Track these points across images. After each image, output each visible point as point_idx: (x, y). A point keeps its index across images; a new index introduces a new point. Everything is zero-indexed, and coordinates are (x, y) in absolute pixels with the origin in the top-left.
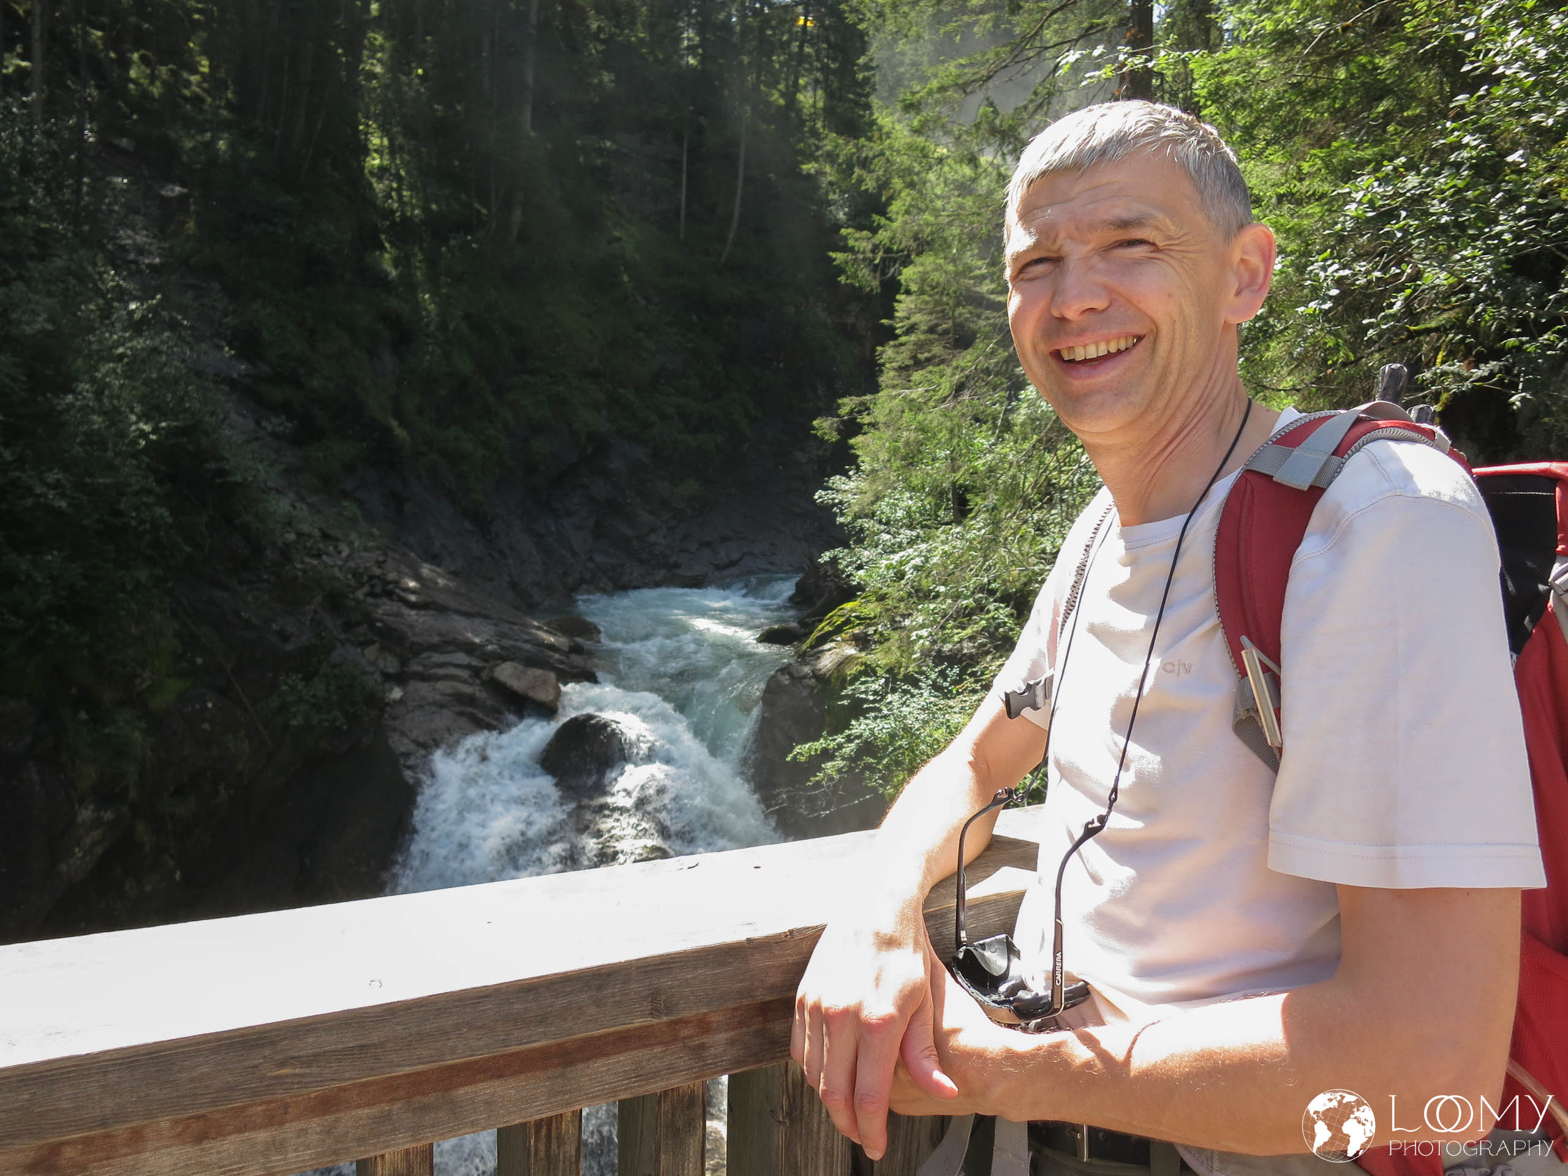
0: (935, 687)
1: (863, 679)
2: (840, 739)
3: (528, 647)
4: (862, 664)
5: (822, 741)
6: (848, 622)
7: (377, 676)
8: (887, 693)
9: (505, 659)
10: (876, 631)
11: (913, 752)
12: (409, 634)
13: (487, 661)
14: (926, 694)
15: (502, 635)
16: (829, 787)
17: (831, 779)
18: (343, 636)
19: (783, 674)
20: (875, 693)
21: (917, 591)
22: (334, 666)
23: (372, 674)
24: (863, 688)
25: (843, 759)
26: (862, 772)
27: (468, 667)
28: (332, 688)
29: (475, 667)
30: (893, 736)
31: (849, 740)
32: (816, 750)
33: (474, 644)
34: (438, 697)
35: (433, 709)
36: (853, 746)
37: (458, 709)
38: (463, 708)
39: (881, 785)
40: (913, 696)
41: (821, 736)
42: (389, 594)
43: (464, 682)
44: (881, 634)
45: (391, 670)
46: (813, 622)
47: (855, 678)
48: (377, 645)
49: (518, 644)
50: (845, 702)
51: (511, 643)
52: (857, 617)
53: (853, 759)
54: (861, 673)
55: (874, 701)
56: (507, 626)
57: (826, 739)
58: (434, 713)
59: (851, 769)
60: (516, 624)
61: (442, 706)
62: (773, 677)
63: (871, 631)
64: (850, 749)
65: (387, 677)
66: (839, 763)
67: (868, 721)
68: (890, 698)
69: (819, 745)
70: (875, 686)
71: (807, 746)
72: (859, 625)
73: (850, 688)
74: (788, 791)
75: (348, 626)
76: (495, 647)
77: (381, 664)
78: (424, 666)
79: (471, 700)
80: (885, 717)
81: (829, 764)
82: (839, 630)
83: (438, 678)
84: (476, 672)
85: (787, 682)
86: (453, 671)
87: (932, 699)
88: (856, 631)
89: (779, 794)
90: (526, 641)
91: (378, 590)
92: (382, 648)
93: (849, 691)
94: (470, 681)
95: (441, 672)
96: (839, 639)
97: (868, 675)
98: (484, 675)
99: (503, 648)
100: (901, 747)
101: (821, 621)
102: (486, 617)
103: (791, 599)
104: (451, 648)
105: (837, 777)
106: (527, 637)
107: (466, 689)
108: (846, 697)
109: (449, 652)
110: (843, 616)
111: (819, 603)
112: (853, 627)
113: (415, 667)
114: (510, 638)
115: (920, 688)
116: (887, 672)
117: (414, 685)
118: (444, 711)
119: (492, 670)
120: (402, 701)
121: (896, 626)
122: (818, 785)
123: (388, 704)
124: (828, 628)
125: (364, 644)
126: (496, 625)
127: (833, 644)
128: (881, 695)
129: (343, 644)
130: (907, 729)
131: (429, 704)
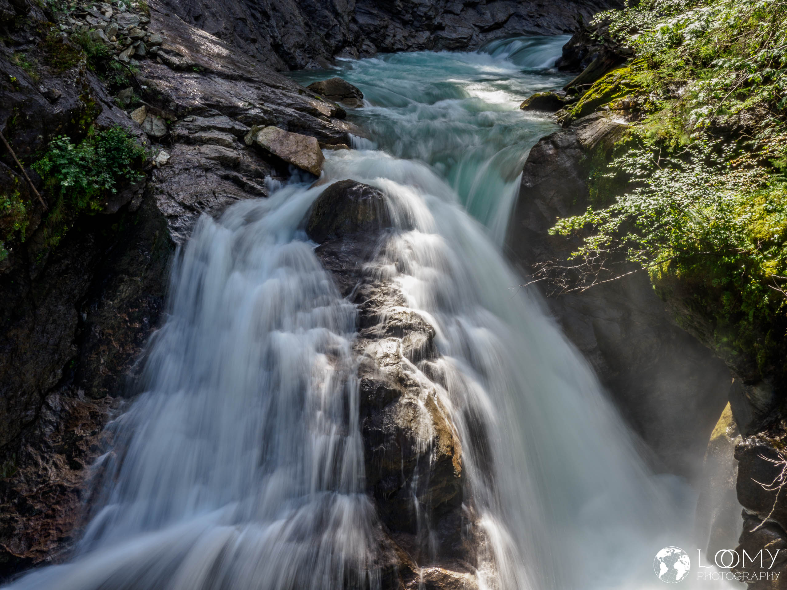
0: (709, 162)
1: (631, 151)
2: (604, 213)
3: (290, 111)
4: (630, 134)
5: (586, 215)
6: (616, 89)
7: (143, 138)
8: (656, 168)
9: (267, 123)
10: (646, 100)
11: (680, 229)
12: (174, 97)
13: (250, 125)
14: (697, 170)
15: (264, 99)
16: (590, 262)
17: (593, 254)
18: (109, 99)
19: (547, 143)
20: (643, 167)
21: (695, 58)
22: (102, 128)
23: (138, 136)
24: (630, 160)
25: (607, 234)
26: (625, 248)
27: (231, 131)
28: (100, 151)
29: (239, 130)
30: (659, 213)
31: (614, 214)
32: (580, 224)
33: (237, 107)
34: (203, 161)
35: (199, 172)
36: (617, 220)
37: (222, 172)
38: (228, 172)
39: (644, 261)
40: (683, 171)
41: (585, 210)
42: (153, 56)
43: (229, 146)
44: (653, 104)
45: (157, 134)
46: (580, 89)
47: (622, 150)
48: (143, 107)
49: (281, 108)
50: (611, 175)
51: (274, 107)
52: (627, 85)
53: (616, 235)
54: (629, 145)
55: (642, 176)
56: (268, 89)
57: (590, 214)
58: (200, 176)
59: (614, 244)
60: (278, 88)
61: (207, 170)
62: (536, 146)
63: (641, 99)
64: (613, 224)
65: (153, 140)
66: (601, 237)
67: (634, 197)
68: (658, 173)
69: (583, 219)
70: (643, 160)
71: (571, 220)
72: (628, 92)
73: (616, 160)
74: (548, 265)
75: (114, 89)
76: (258, 110)
77: (148, 126)
78: (189, 129)
79: (235, 164)
80: (653, 192)
81: (591, 239)
82: (607, 98)
83: (202, 142)
84: (240, 136)
85: (551, 152)
86: (217, 134)
87: (704, 175)
88: (626, 99)
89: (539, 267)
90: (289, 105)
91: (142, 52)
92: (148, 111)
93: (615, 163)
94: (234, 144)
95: (206, 135)
96: (607, 107)
97: (636, 147)
98: (248, 139)
99: (265, 112)
100: (667, 223)
101: (588, 88)
102: (249, 80)
103: (557, 64)
104: (214, 111)
105: (599, 251)
106: (290, 101)
107: (231, 153)
108: (613, 169)
109: (213, 116)
110: (611, 83)
111: (586, 69)
112: (622, 95)
113: (180, 130)
114: (272, 103)
115: (692, 163)
116: (657, 143)
117: (179, 148)
118: (209, 175)
119: (255, 135)
120: (168, 164)
121: (669, 96)
122: (579, 259)
123: (155, 167)
124: (595, 96)
125: (130, 107)
126: (258, 88)
127: (600, 113)
128: (648, 170)
129: (110, 107)
130: (676, 207)
131: (195, 167)
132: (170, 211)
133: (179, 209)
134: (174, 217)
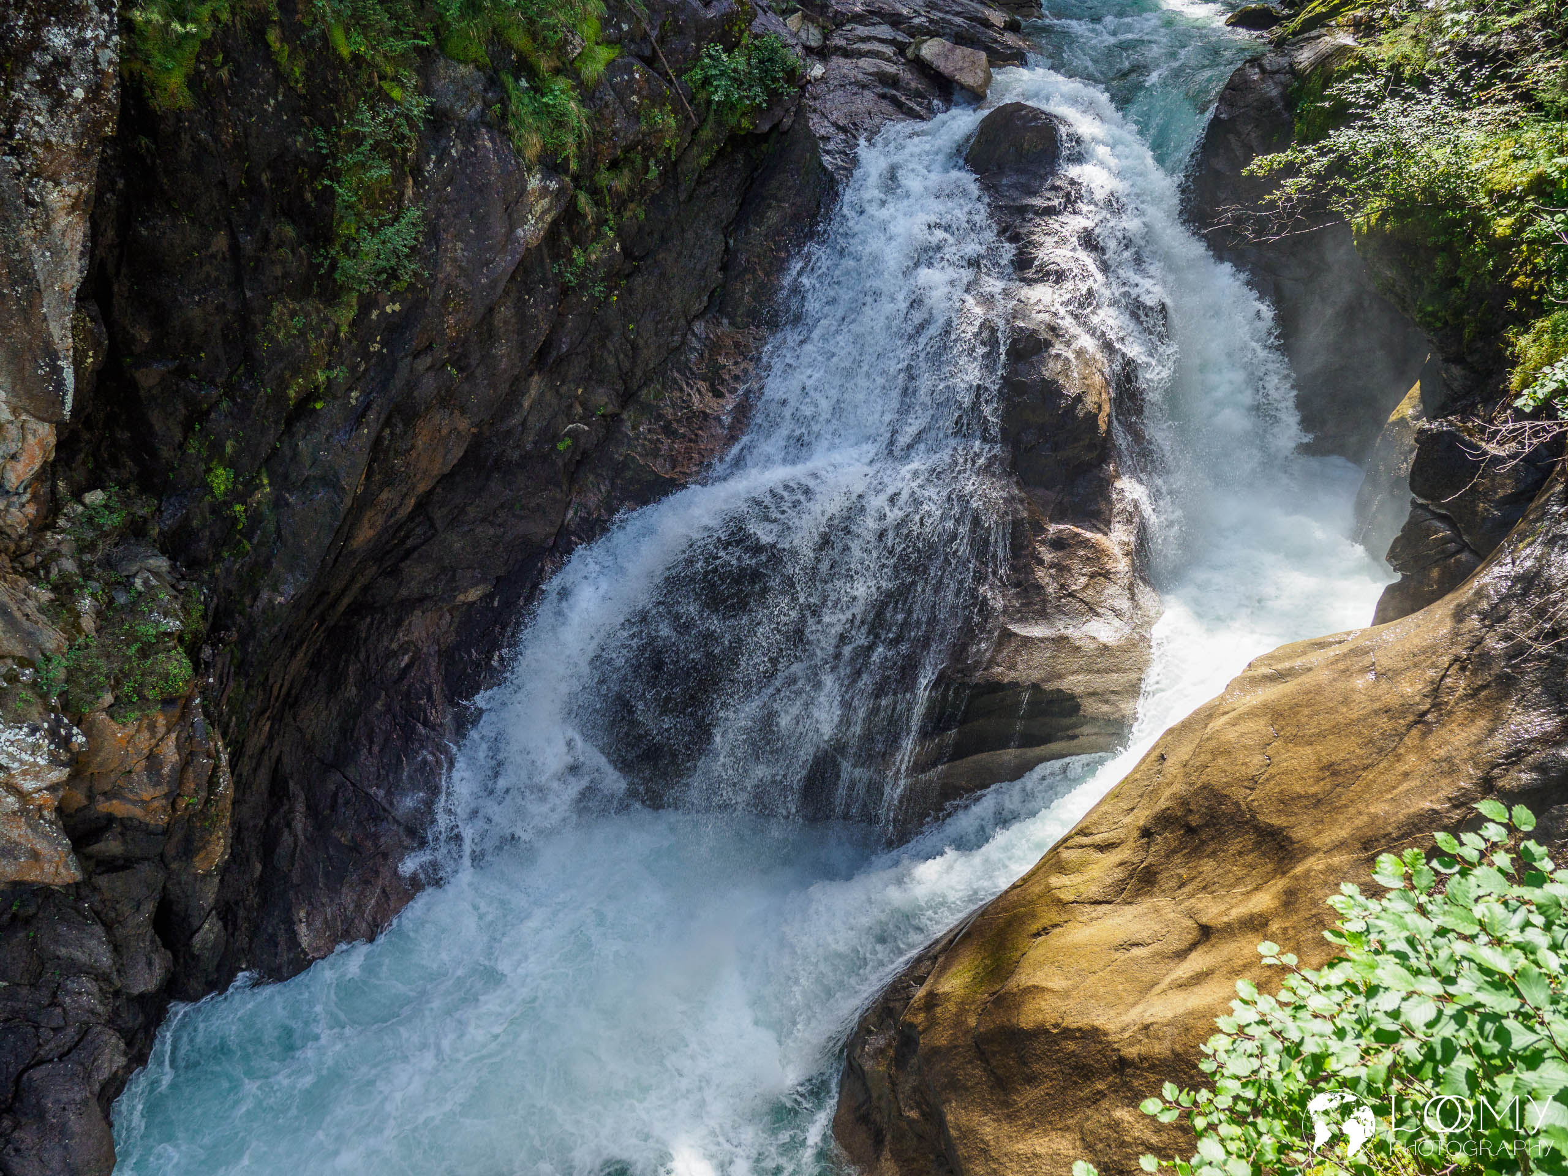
0: (1451, 93)
1: (1356, 76)
2: (1310, 151)
3: (959, 20)
4: (1357, 57)
5: (1289, 152)
7: (799, 49)
8: (1384, 97)
9: (933, 34)
11: (1400, 174)
12: (833, 2)
13: (913, 37)
16: (1285, 208)
17: (1289, 199)
19: (1252, 66)
20: (1368, 95)
22: (756, 36)
23: (792, 47)
24: (1354, 87)
25: (1310, 176)
26: (1329, 195)
27: (893, 42)
28: (753, 61)
29: (901, 42)
30: (1378, 153)
31: (1322, 153)
32: (1280, 163)
33: (901, 15)
34: (860, 76)
35: (855, 89)
36: (1325, 160)
37: (880, 90)
38: (885, 90)
39: (1349, 211)
40: (1418, 103)
41: (1289, 147)
43: (889, 60)
44: (1392, 19)
45: (813, 44)
47: (1345, 75)
48: (800, 13)
49: (949, 17)
50: (1327, 104)
51: (942, 15)
53: (1320, 178)
54: (1355, 69)
55: (1363, 107)
57: (1294, 151)
58: (856, 94)
59: (1316, 189)
61: (864, 87)
62: (1239, 70)
63: (1379, 13)
64: (1319, 165)
65: (809, 51)
66: (1303, 180)
67: (1351, 132)
68: (1387, 104)
69: (1283, 157)
70: (1370, 87)
71: (1269, 157)
73: (1336, 87)
74: (1235, 209)
76: (923, 19)
77: (804, 35)
78: (847, 39)
79: (894, 81)
80: (1375, 127)
81: (1290, 181)
82: (1335, 11)
83: (861, 54)
84: (901, 48)
85: (1255, 77)
86: (877, 46)
87: (1443, 108)
88: (1360, 15)
89: (1225, 210)
90: (957, 14)
92: (805, 17)
93: (1334, 90)
94: (895, 58)
95: (865, 47)
96: (1333, 23)
97: (1363, 71)
98: (910, 52)
99: (931, 21)
100: (1386, 166)
104: (876, 19)
105: (1297, 196)
106: (958, 9)
107: (891, 69)
108: (1330, 97)
109: (874, 24)
112: (1356, 9)
113: (838, 41)
114: (940, 10)
115: (1430, 93)
116: (1391, 69)
117: (835, 61)
118: (866, 92)
119: (918, 47)
120: (823, 79)
122: (1273, 203)
123: (809, 82)
124: (1321, 10)
125: (787, 12)
127: (1324, 30)
128: (1375, 100)
129: (765, 12)
130: (1401, 147)
131: (851, 84)
132: (823, 132)
133: (832, 130)
134: (826, 139)
